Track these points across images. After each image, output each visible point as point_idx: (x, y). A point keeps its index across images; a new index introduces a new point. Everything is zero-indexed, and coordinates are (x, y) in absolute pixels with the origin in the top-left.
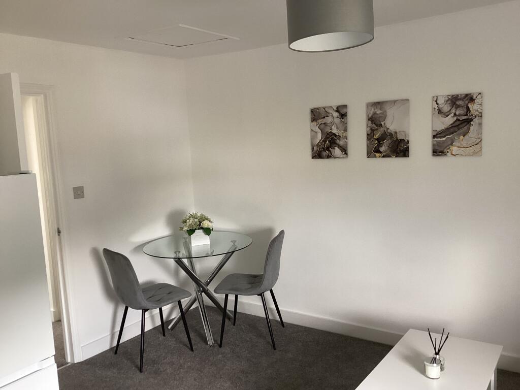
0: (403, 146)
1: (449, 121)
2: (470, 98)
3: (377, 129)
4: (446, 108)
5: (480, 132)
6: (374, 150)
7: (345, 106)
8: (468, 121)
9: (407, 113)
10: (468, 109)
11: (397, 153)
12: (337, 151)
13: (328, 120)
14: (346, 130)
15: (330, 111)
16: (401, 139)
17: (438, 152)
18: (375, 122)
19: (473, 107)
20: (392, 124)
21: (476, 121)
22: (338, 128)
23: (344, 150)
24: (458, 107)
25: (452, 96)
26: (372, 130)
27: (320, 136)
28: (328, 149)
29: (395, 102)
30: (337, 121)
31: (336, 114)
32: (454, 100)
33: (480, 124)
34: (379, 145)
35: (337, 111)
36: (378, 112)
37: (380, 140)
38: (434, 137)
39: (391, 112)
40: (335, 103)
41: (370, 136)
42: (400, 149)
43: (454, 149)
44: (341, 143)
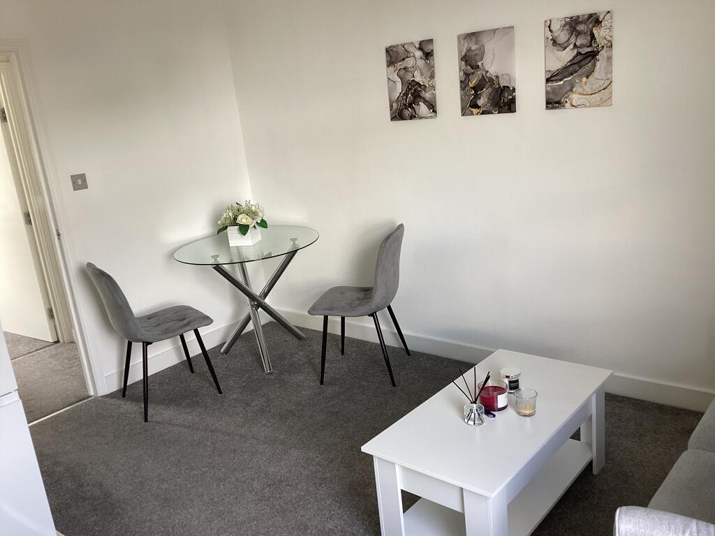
0: (507, 96)
1: (567, 55)
2: (595, 20)
3: (473, 73)
4: (563, 37)
5: (609, 71)
6: (470, 106)
7: (431, 41)
8: (593, 55)
9: (511, 46)
10: (593, 36)
11: (500, 107)
12: (423, 109)
13: (409, 63)
14: (432, 76)
15: (411, 49)
16: (504, 87)
17: (553, 103)
18: (470, 61)
19: (599, 33)
20: (491, 66)
21: (603, 55)
22: (422, 75)
23: (432, 106)
24: (579, 33)
25: (571, 18)
26: (467, 75)
27: (399, 87)
28: (410, 105)
29: (494, 31)
30: (421, 63)
31: (419, 54)
32: (573, 24)
33: (610, 58)
34: (477, 96)
35: (420, 49)
36: (474, 47)
37: (478, 89)
38: (548, 80)
39: (491, 46)
40: (417, 39)
41: (464, 84)
42: (504, 101)
43: (575, 98)
44: (427, 95)
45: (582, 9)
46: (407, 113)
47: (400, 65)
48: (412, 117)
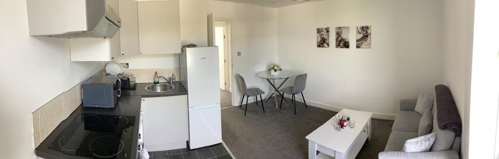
0: (347, 44)
1: (361, 36)
2: (368, 28)
4: (360, 31)
5: (370, 40)
6: (338, 45)
7: (329, 28)
8: (367, 36)
9: (348, 32)
10: (367, 32)
12: (325, 45)
13: (323, 33)
14: (329, 37)
15: (324, 30)
17: (358, 47)
18: (338, 34)
19: (368, 31)
20: (344, 36)
21: (369, 36)
23: (328, 45)
24: (364, 31)
26: (338, 38)
27: (320, 39)
28: (322, 44)
29: (345, 27)
30: (326, 33)
31: (325, 31)
32: (363, 28)
33: (370, 37)
34: (340, 43)
35: (326, 30)
37: (340, 41)
38: (357, 41)
39: (344, 31)
40: (325, 27)
41: (337, 40)
42: (346, 45)
43: (363, 46)
44: (327, 42)
45: (365, 25)
46: (321, 45)
47: (321, 33)
48: (323, 47)
